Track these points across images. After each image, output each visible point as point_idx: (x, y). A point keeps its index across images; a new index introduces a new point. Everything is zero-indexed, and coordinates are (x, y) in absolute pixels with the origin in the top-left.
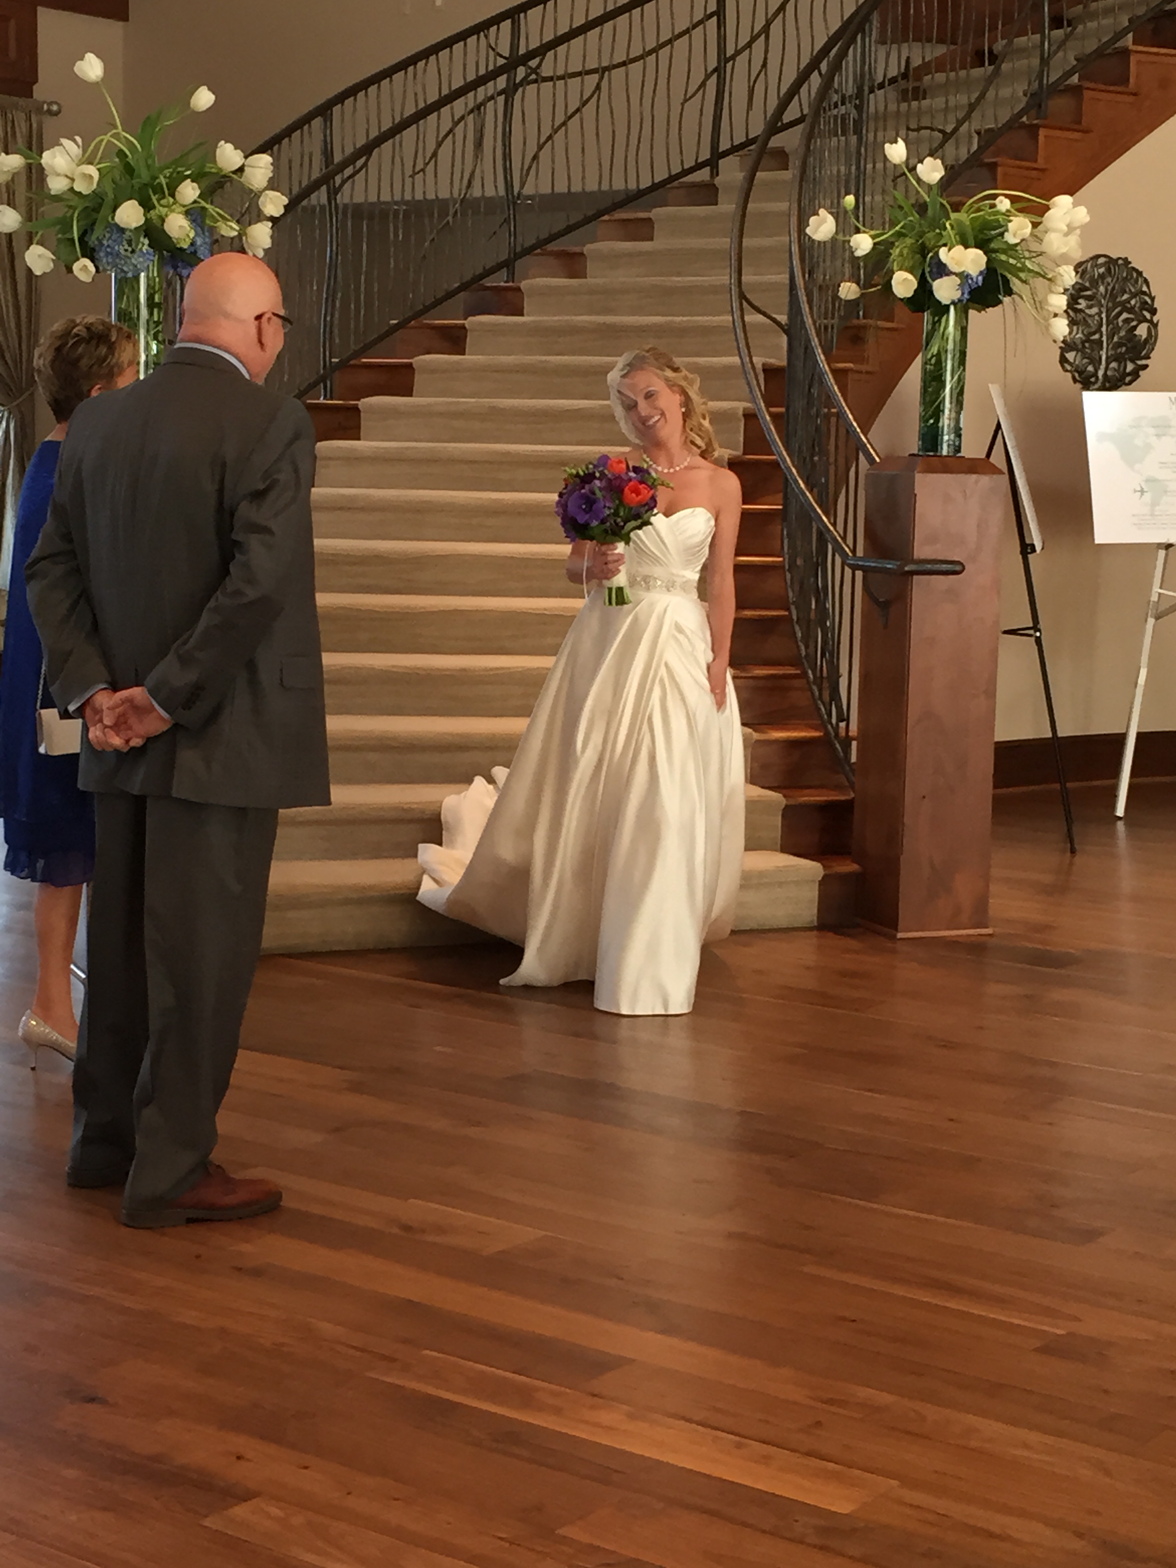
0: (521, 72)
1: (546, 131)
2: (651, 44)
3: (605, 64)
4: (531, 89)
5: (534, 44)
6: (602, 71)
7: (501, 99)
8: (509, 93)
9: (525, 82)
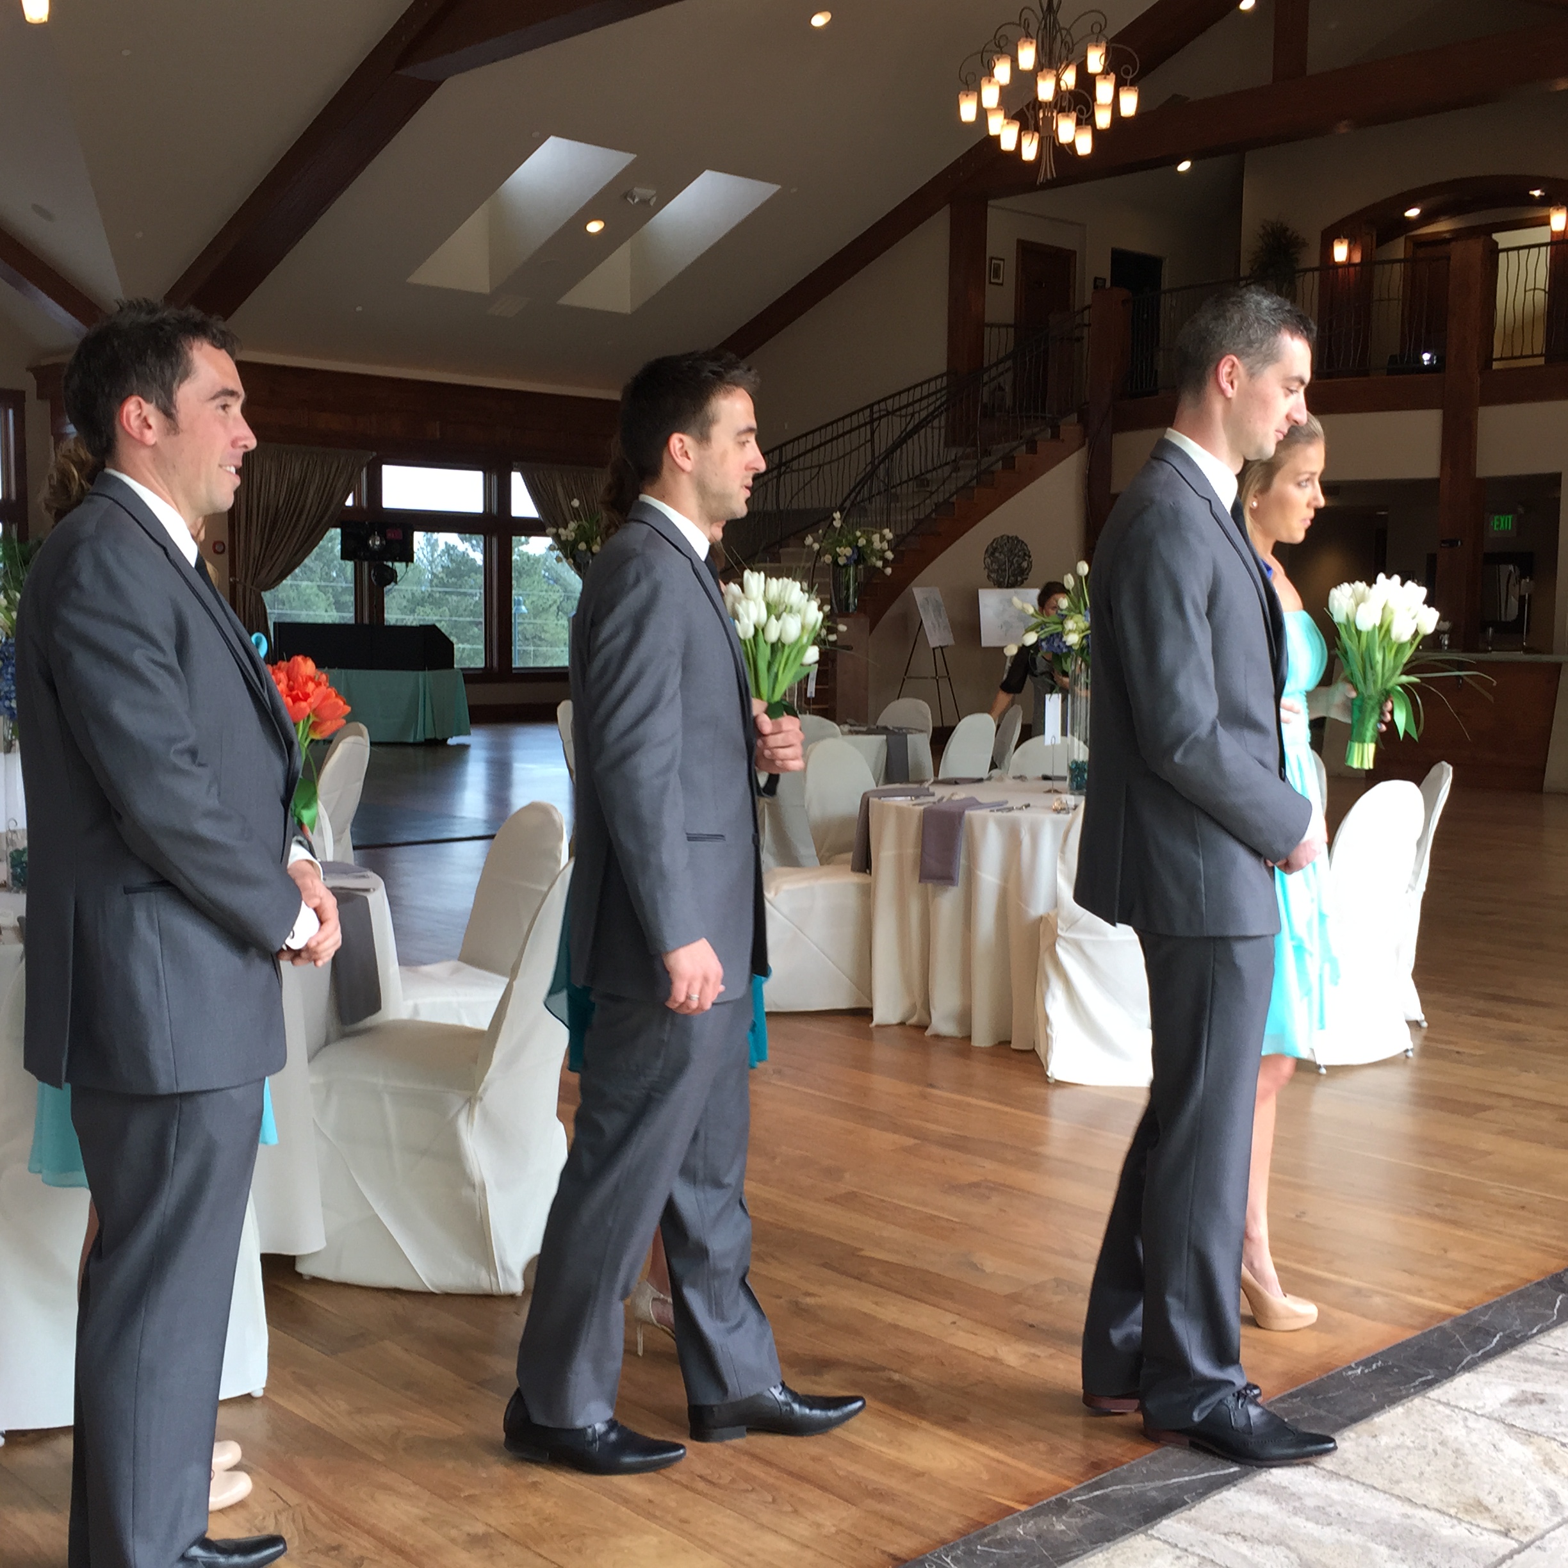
0: (783, 469)
1: (795, 490)
2: (841, 454)
3: (821, 462)
4: (788, 476)
5: (789, 457)
6: (820, 466)
7: (775, 480)
8: (778, 477)
9: (785, 472)
